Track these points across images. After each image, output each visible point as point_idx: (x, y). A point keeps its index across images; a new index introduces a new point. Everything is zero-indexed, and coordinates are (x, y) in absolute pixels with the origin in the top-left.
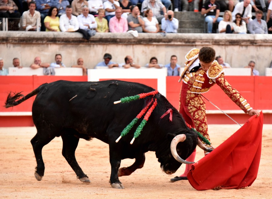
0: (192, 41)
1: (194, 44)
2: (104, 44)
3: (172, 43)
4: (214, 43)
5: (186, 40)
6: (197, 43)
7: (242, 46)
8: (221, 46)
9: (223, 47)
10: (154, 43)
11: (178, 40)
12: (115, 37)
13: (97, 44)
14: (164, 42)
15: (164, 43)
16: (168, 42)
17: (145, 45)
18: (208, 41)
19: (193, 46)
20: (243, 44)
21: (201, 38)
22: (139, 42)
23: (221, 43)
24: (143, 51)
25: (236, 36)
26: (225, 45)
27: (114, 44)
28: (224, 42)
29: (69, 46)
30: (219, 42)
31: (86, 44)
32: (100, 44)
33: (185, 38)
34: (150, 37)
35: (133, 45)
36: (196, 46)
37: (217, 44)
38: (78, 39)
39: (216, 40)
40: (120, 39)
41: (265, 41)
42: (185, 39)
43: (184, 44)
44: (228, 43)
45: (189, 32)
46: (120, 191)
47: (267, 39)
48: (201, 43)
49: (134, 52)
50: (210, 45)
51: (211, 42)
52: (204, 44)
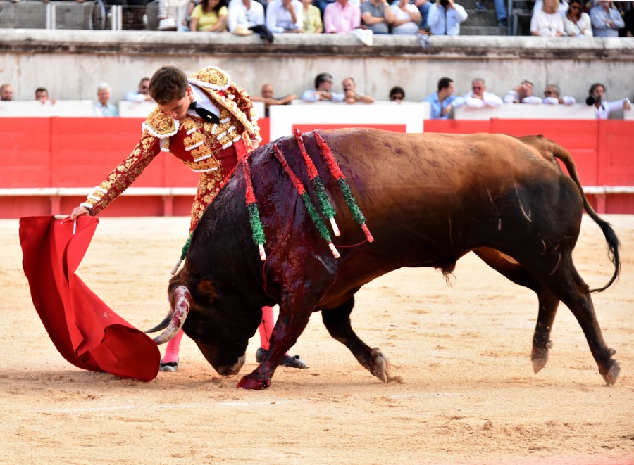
0: (481, 50)
1: (484, 57)
2: (307, 57)
3: (442, 55)
4: (523, 55)
5: (469, 49)
6: (490, 56)
7: (579, 60)
8: (537, 61)
9: (542, 63)
10: (406, 55)
11: (454, 49)
12: (330, 44)
13: (293, 57)
14: (426, 52)
15: (425, 56)
16: (431, 53)
17: (388, 58)
18: (511, 50)
19: (481, 60)
20: (581, 56)
21: (498, 44)
22: (377, 52)
23: (537, 55)
24: (384, 71)
25: (568, 41)
26: (546, 59)
27: (326, 56)
28: (543, 53)
29: (239, 59)
30: (533, 54)
31: (272, 57)
32: (299, 57)
33: (467, 44)
34: (399, 44)
35: (365, 58)
36: (488, 60)
37: (529, 56)
38: (257, 47)
39: (527, 49)
40: (339, 47)
41: (626, 51)
42: (466, 47)
43: (464, 56)
44: (551, 55)
45: (478, 33)
47: (629, 47)
48: (499, 54)
49: (365, 73)
50: (515, 59)
51: (517, 53)
52: (503, 56)
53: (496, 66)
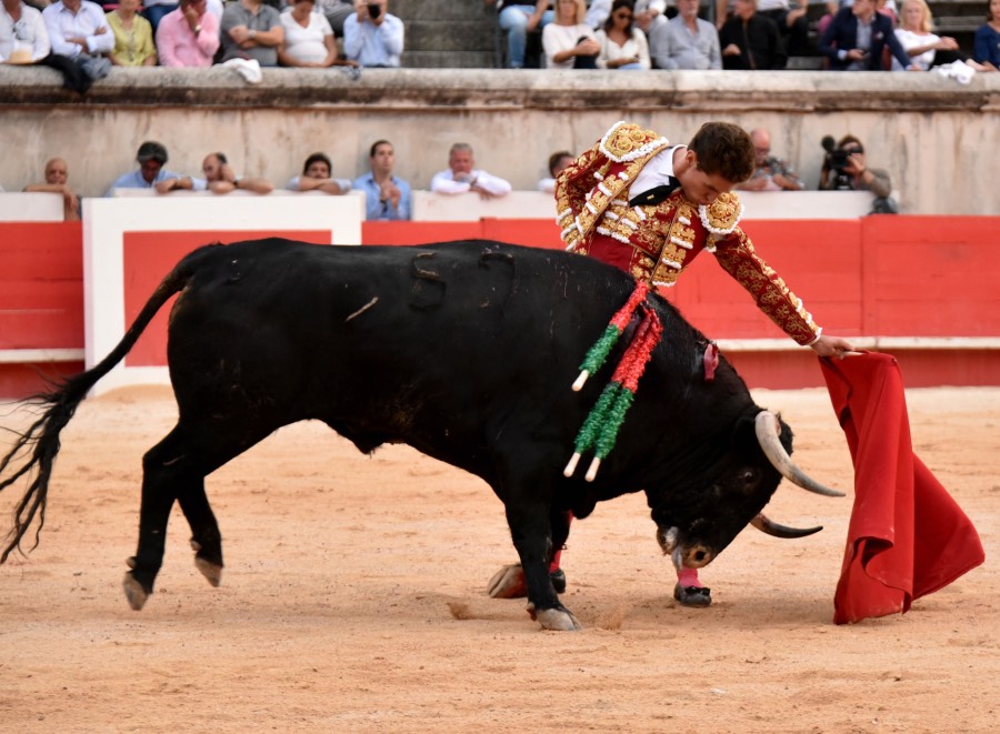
0: (455, 94)
1: (460, 107)
2: (140, 110)
3: (384, 104)
4: (529, 103)
5: (434, 93)
6: (470, 105)
7: (632, 112)
8: (556, 113)
9: (565, 117)
10: (319, 105)
11: (405, 93)
12: (180, 85)
13: (114, 110)
14: (355, 100)
15: (353, 105)
16: (367, 100)
17: (287, 111)
18: (509, 94)
19: (456, 112)
20: (634, 105)
21: (486, 84)
22: (266, 100)
23: (556, 104)
24: (280, 134)
25: (611, 78)
26: (570, 110)
27: (174, 107)
28: (566, 99)
29: (16, 114)
30: (548, 100)
31: (75, 109)
32: (125, 109)
33: (429, 84)
34: (306, 84)
35: (244, 110)
36: (467, 112)
37: (543, 105)
38: (47, 91)
39: (538, 92)
40: (197, 90)
41: (714, 95)
42: (428, 90)
43: (423, 105)
44: (579, 104)
45: (442, 64)
46: (197, 633)
47: (720, 88)
48: (487, 101)
49: (246, 138)
50: (516, 110)
51: (520, 100)
52: (493, 105)
53: (481, 123)
